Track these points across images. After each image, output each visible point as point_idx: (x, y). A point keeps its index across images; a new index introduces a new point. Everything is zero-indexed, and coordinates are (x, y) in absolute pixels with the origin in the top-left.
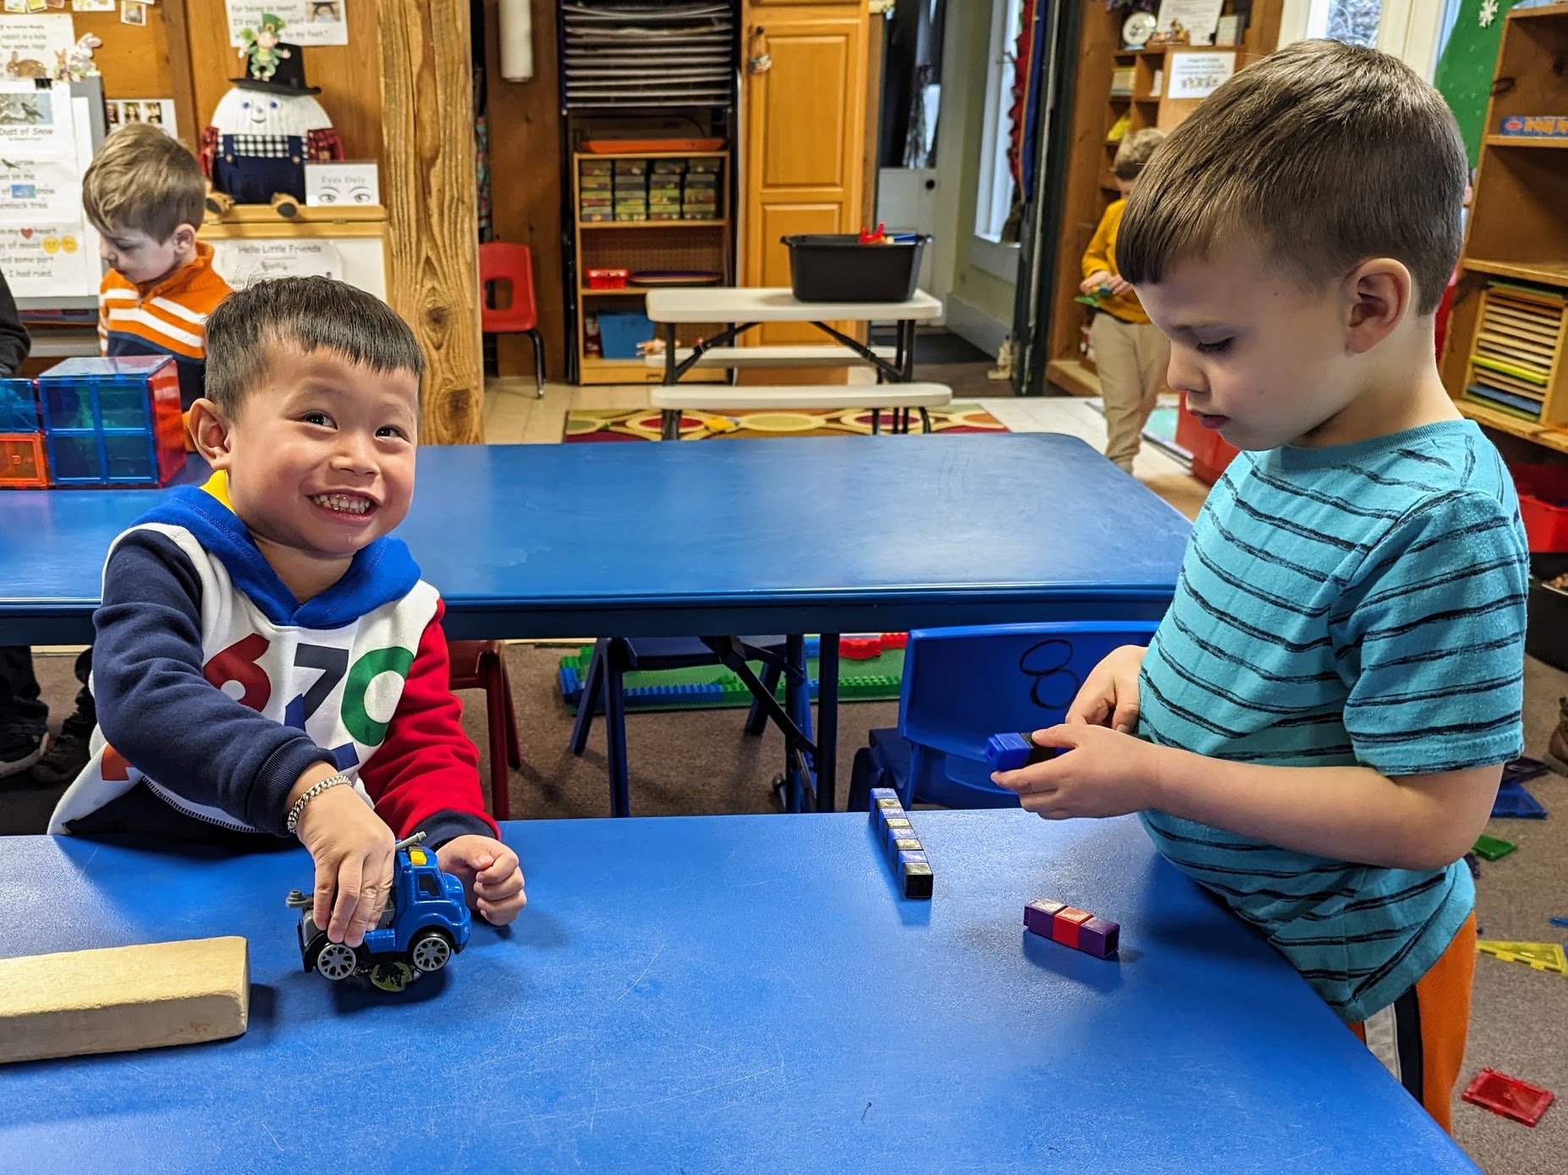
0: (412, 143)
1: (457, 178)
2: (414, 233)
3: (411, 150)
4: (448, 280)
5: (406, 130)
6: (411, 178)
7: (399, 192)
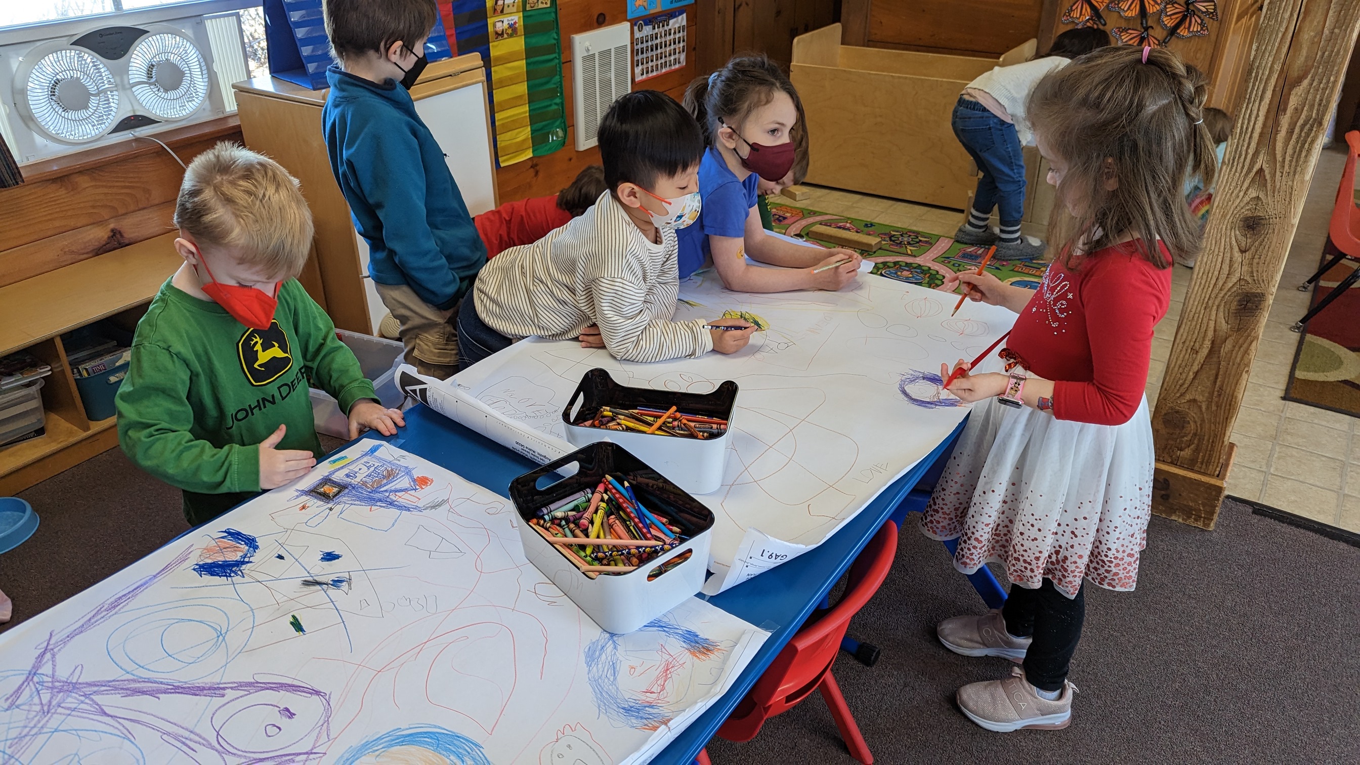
0: (1282, 60)
2: (1253, 145)
3: (1278, 67)
4: (1276, 193)
5: (1278, 47)
6: (1269, 94)
7: (1251, 105)
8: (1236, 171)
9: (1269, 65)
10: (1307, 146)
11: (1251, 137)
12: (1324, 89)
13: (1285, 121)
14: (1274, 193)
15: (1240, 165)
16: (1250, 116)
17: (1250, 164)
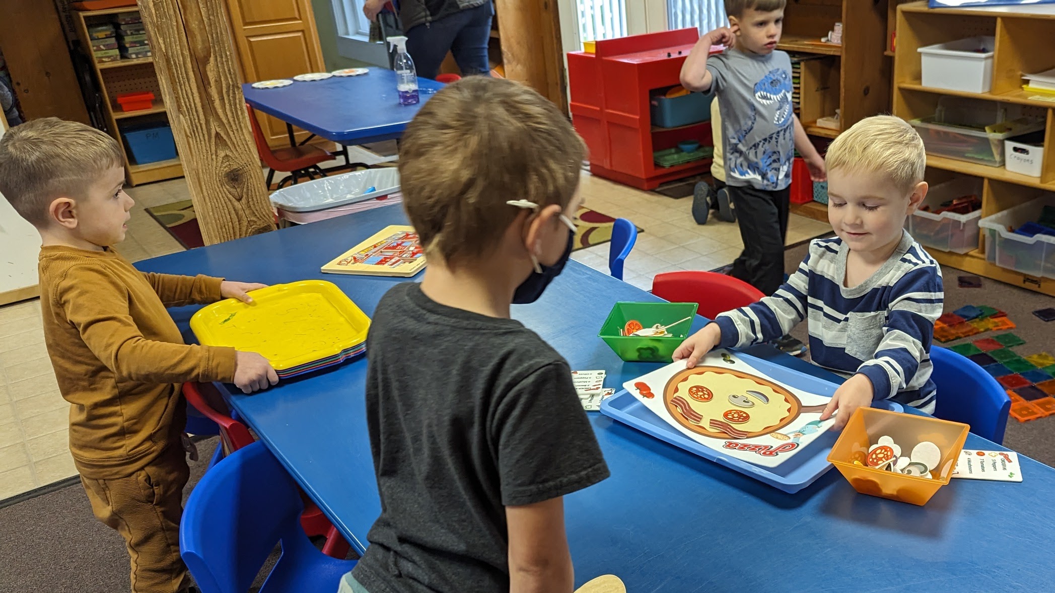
0: (187, 47)
1: (229, 70)
2: (202, 117)
3: (186, 53)
4: (237, 147)
5: (179, 38)
6: (191, 74)
7: (183, 87)
9: (179, 52)
10: (238, 106)
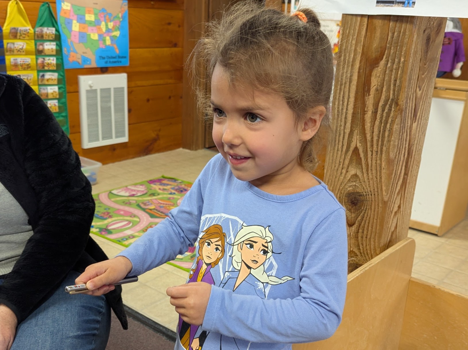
8: (338, 150)
11: (346, 118)
12: (397, 69)
13: (370, 101)
14: (367, 170)
15: (341, 143)
16: (343, 97)
17: (348, 143)
